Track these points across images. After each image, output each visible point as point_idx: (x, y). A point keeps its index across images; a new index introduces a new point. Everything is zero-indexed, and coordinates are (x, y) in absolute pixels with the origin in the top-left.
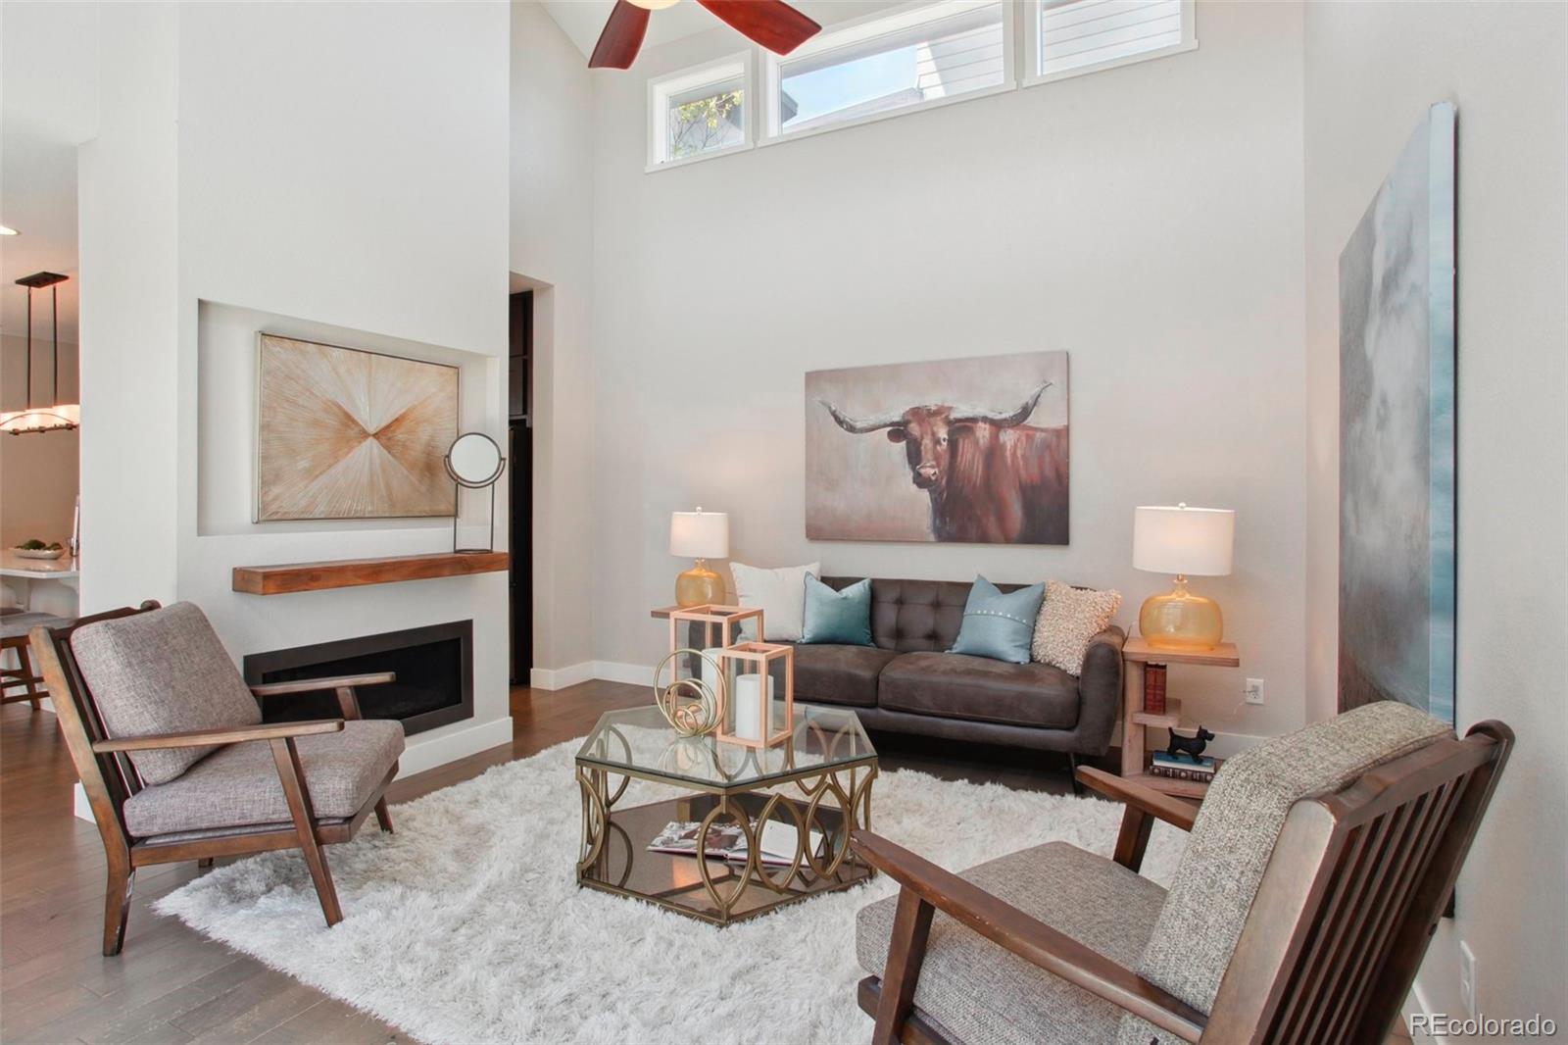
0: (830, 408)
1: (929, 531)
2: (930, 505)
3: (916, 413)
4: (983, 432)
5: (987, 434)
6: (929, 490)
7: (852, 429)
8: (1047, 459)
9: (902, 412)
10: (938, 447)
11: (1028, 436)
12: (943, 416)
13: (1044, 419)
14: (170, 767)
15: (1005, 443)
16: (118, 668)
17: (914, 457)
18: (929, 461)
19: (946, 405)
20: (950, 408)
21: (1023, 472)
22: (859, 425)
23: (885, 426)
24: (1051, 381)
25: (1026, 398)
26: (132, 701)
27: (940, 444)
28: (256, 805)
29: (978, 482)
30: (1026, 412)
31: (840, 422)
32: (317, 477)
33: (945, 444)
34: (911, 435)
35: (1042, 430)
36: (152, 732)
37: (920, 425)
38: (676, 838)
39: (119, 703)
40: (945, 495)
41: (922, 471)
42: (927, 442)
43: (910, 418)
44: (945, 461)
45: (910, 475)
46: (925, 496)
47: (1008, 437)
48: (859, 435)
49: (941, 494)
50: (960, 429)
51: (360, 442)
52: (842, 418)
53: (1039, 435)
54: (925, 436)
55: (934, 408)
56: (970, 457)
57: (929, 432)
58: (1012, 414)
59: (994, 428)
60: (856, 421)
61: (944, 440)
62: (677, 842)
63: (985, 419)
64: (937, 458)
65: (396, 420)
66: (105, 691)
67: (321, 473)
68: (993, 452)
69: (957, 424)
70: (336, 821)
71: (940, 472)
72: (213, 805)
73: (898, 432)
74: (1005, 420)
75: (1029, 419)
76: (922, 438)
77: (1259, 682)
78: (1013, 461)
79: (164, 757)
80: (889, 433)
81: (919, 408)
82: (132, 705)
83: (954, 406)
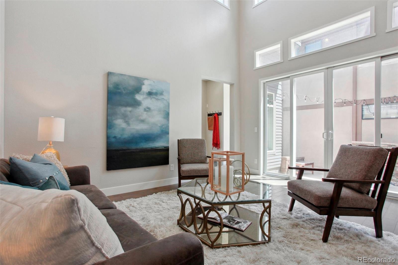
38: (242, 223)
62: (242, 221)
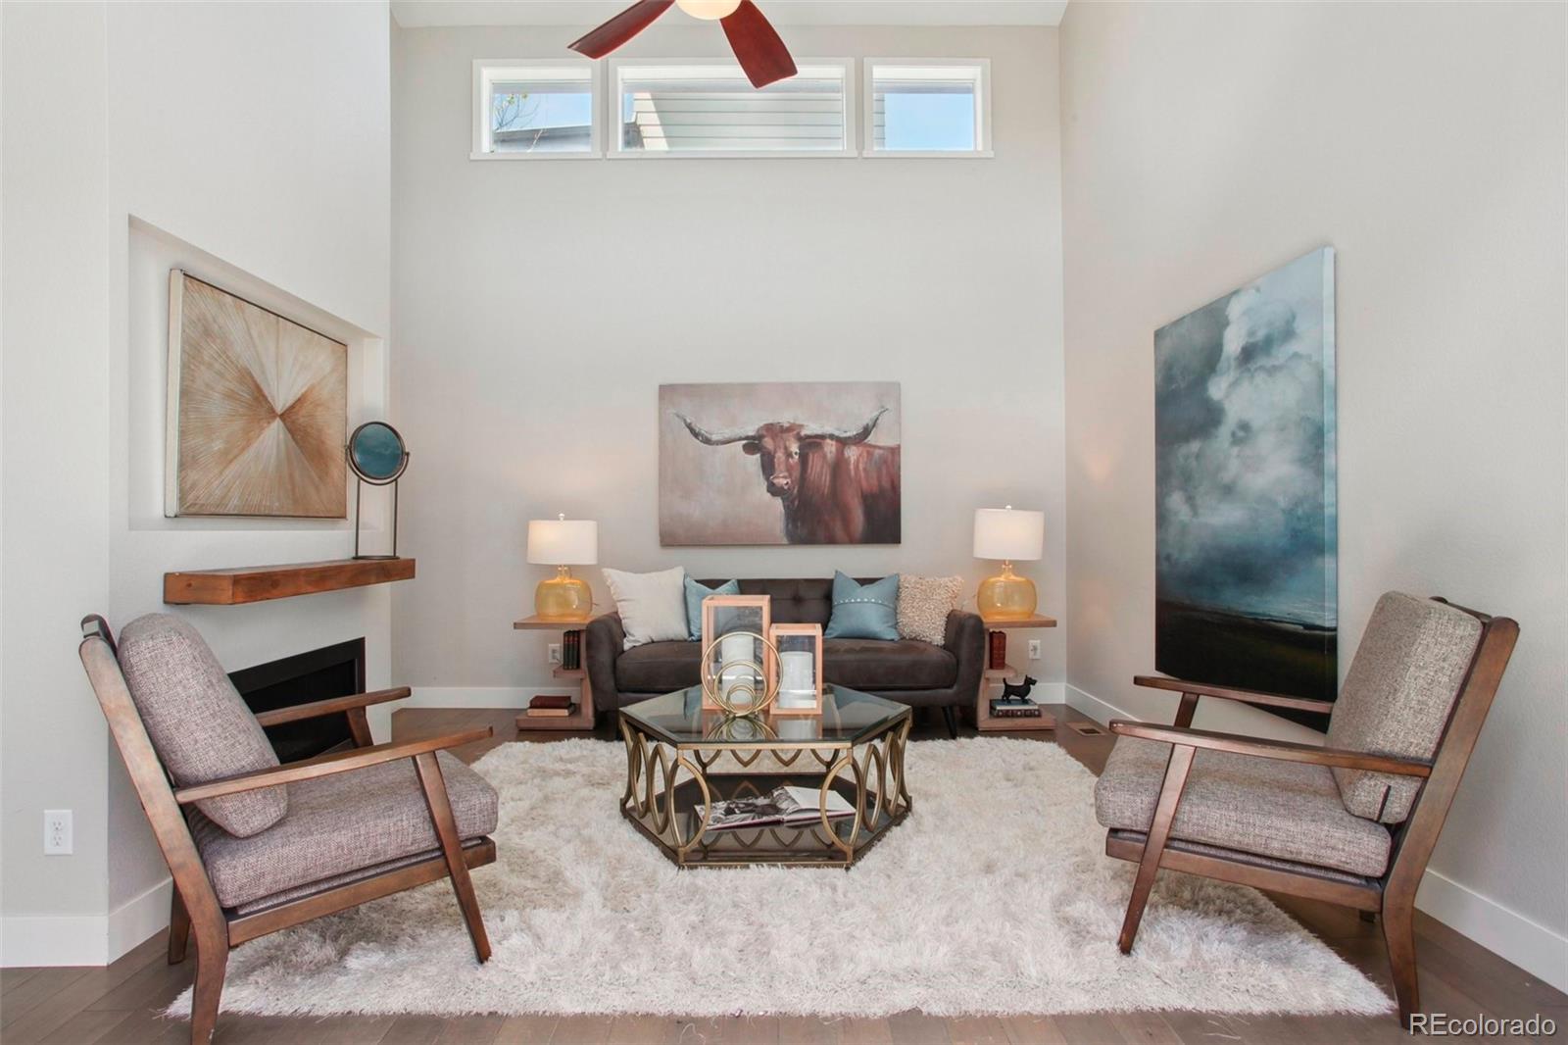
0: (685, 421)
1: (782, 534)
2: (783, 511)
3: (770, 428)
4: (830, 447)
5: (834, 449)
6: (782, 499)
7: (707, 441)
8: (884, 472)
9: (757, 427)
10: (790, 460)
11: (868, 452)
12: (795, 432)
13: (879, 439)
14: (272, 810)
15: (849, 457)
16: (199, 688)
17: (768, 467)
18: (782, 472)
19: (797, 423)
20: (801, 426)
21: (864, 484)
22: (714, 438)
23: (740, 439)
24: (888, 407)
25: (867, 420)
26: (219, 730)
27: (792, 457)
28: (393, 837)
29: (826, 491)
30: (866, 431)
31: (696, 435)
32: (231, 461)
33: (797, 457)
34: (765, 448)
35: (880, 448)
36: (248, 769)
37: (773, 439)
39: (200, 735)
40: (796, 503)
41: (776, 481)
42: (780, 455)
43: (765, 433)
44: (796, 473)
45: (764, 485)
46: (778, 502)
47: (852, 453)
48: (714, 447)
49: (792, 502)
50: (810, 445)
51: (269, 423)
52: (697, 430)
53: (877, 452)
54: (778, 449)
55: (786, 425)
56: (819, 471)
57: (782, 446)
58: (855, 433)
59: (840, 445)
60: (711, 434)
61: (796, 453)
63: (832, 437)
64: (789, 469)
65: (299, 399)
66: (181, 721)
67: (235, 457)
68: (839, 466)
69: (808, 440)
70: (475, 842)
71: (792, 481)
72: (340, 847)
73: (753, 445)
74: (849, 438)
75: (869, 438)
76: (775, 452)
77: (1037, 642)
78: (856, 473)
79: (264, 798)
80: (744, 446)
81: (772, 424)
82: (219, 736)
83: (805, 423)
